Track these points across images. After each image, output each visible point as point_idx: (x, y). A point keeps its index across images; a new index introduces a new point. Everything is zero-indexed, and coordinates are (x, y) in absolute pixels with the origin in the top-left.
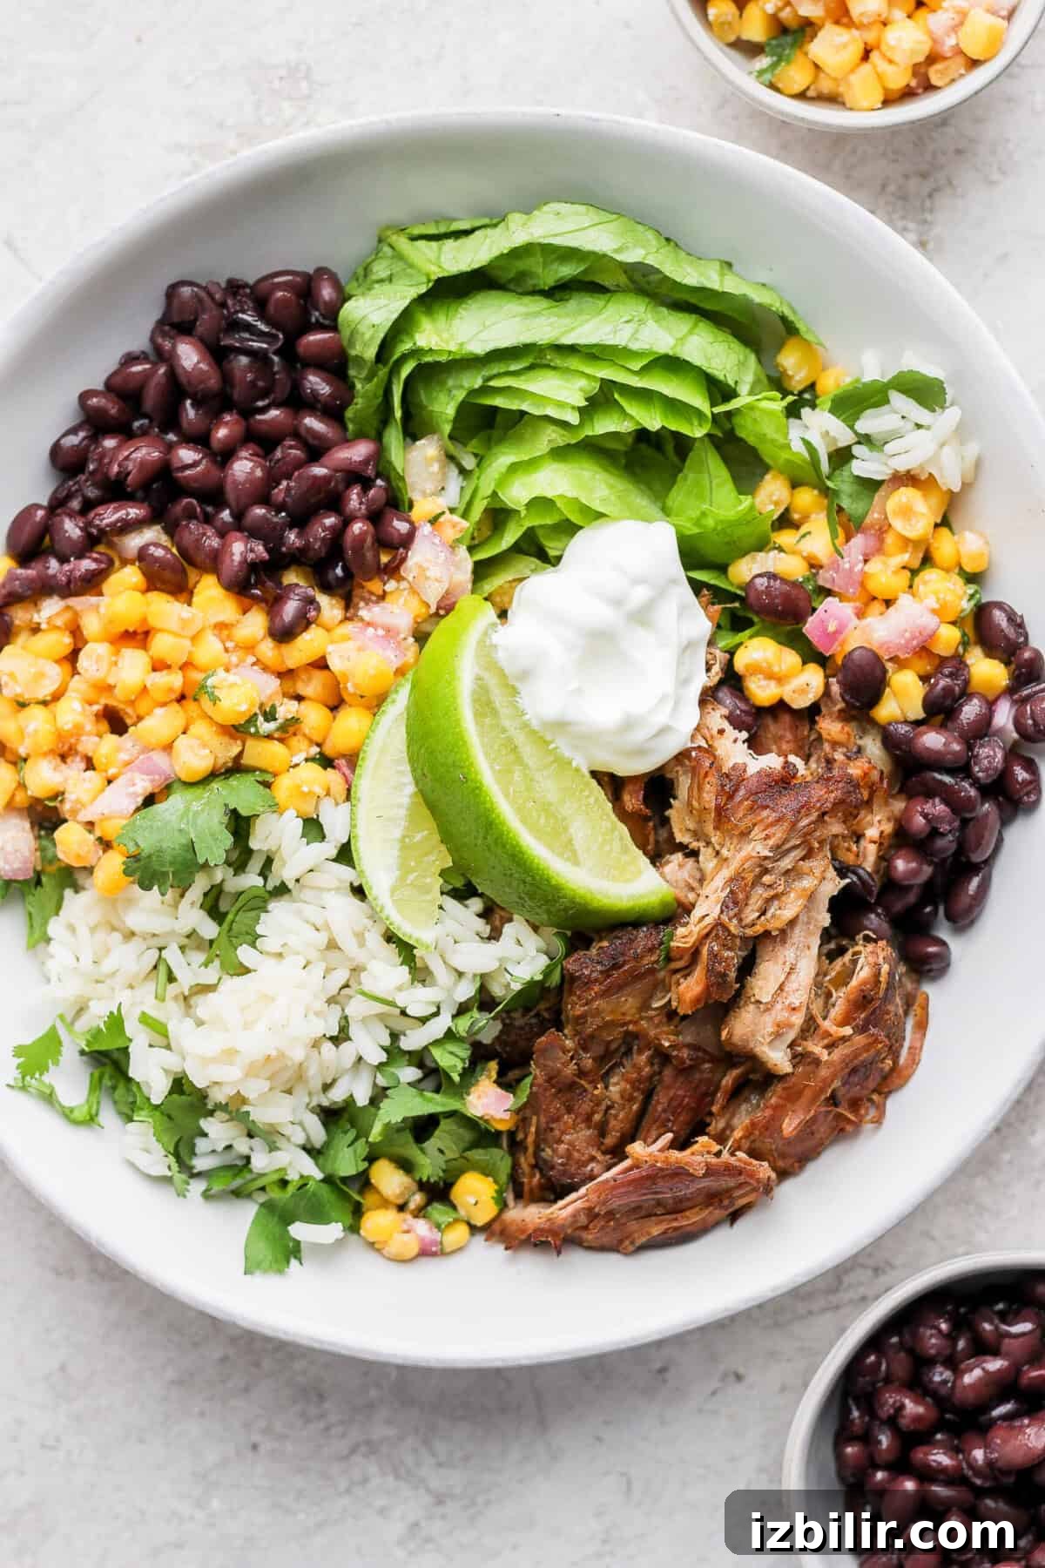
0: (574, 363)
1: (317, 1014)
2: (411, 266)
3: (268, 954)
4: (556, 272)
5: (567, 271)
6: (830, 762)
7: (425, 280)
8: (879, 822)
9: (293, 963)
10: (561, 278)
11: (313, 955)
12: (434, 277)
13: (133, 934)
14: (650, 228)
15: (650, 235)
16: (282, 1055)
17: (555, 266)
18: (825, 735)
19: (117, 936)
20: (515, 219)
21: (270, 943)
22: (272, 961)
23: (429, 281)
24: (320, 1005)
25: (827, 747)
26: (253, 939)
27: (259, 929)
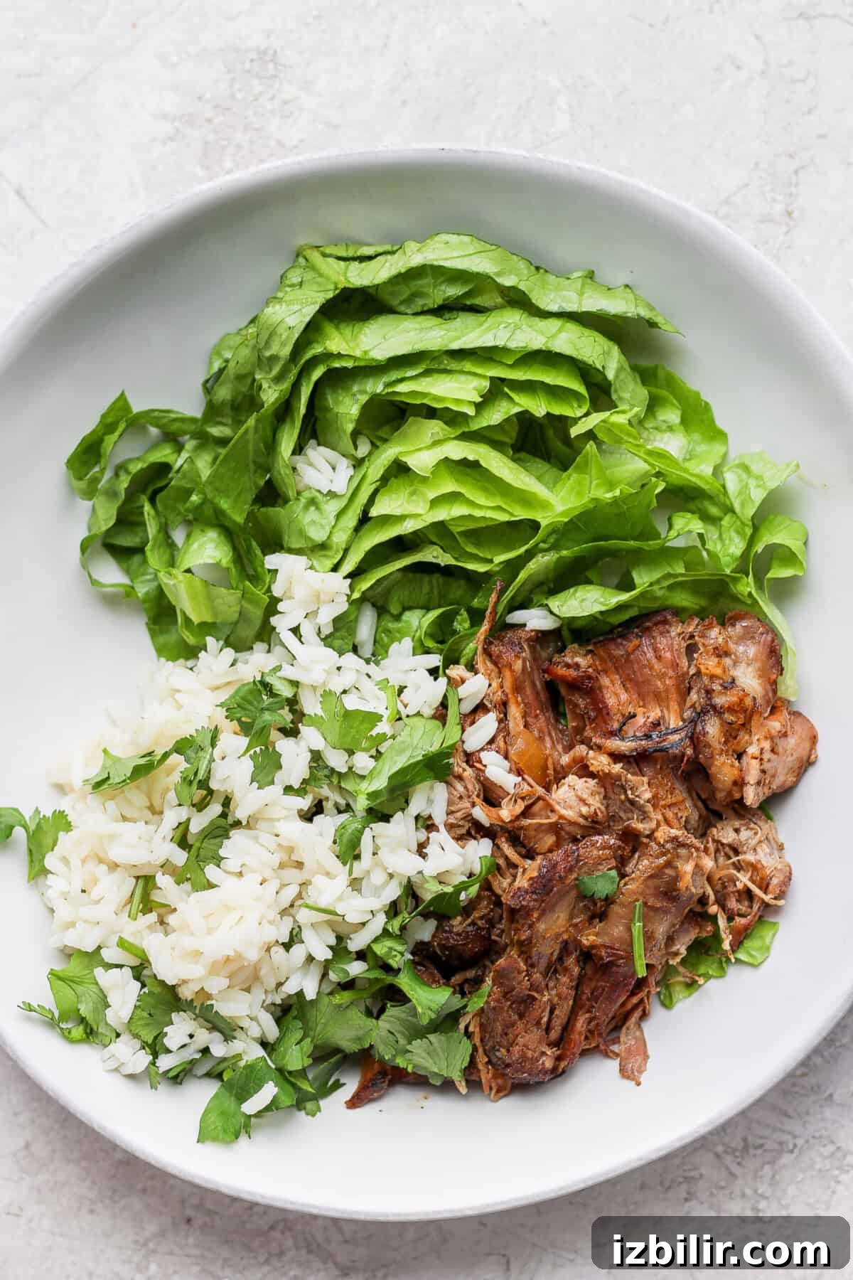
0: (468, 366)
1: (271, 923)
2: (321, 275)
3: (229, 873)
4: (445, 292)
5: (454, 291)
6: (709, 692)
7: (332, 287)
8: (758, 740)
9: (251, 880)
10: (448, 298)
11: (268, 873)
12: (341, 286)
13: (117, 865)
14: (523, 258)
15: (522, 265)
16: (239, 956)
17: (443, 288)
18: (703, 670)
19: (104, 868)
20: (411, 246)
21: (232, 864)
22: (235, 879)
23: (336, 288)
24: (273, 914)
25: (706, 680)
26: (218, 860)
27: (222, 853)
